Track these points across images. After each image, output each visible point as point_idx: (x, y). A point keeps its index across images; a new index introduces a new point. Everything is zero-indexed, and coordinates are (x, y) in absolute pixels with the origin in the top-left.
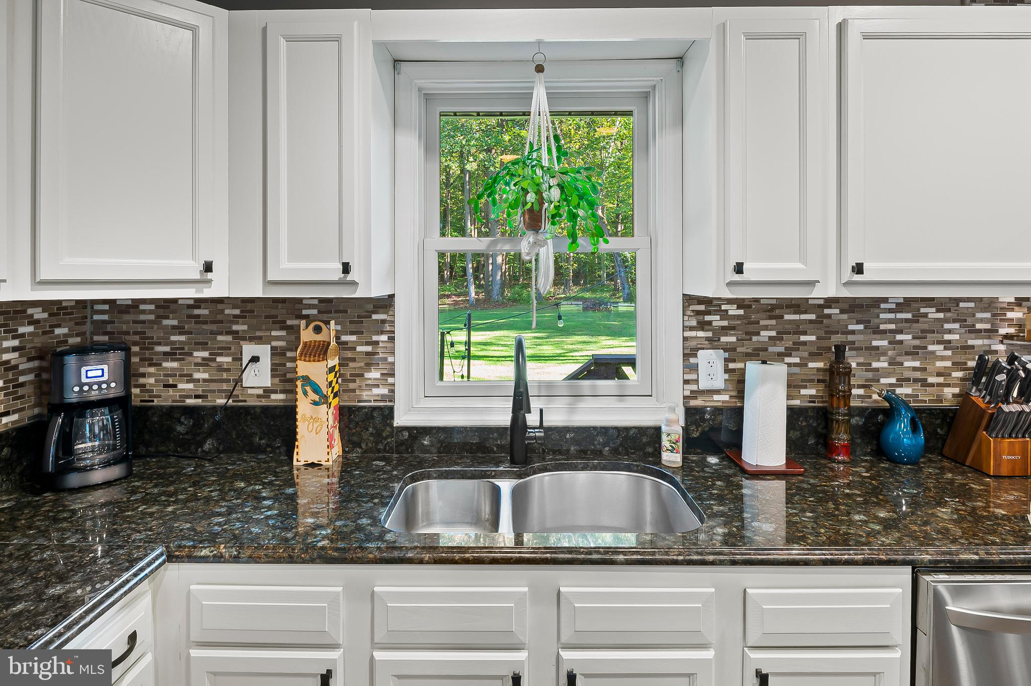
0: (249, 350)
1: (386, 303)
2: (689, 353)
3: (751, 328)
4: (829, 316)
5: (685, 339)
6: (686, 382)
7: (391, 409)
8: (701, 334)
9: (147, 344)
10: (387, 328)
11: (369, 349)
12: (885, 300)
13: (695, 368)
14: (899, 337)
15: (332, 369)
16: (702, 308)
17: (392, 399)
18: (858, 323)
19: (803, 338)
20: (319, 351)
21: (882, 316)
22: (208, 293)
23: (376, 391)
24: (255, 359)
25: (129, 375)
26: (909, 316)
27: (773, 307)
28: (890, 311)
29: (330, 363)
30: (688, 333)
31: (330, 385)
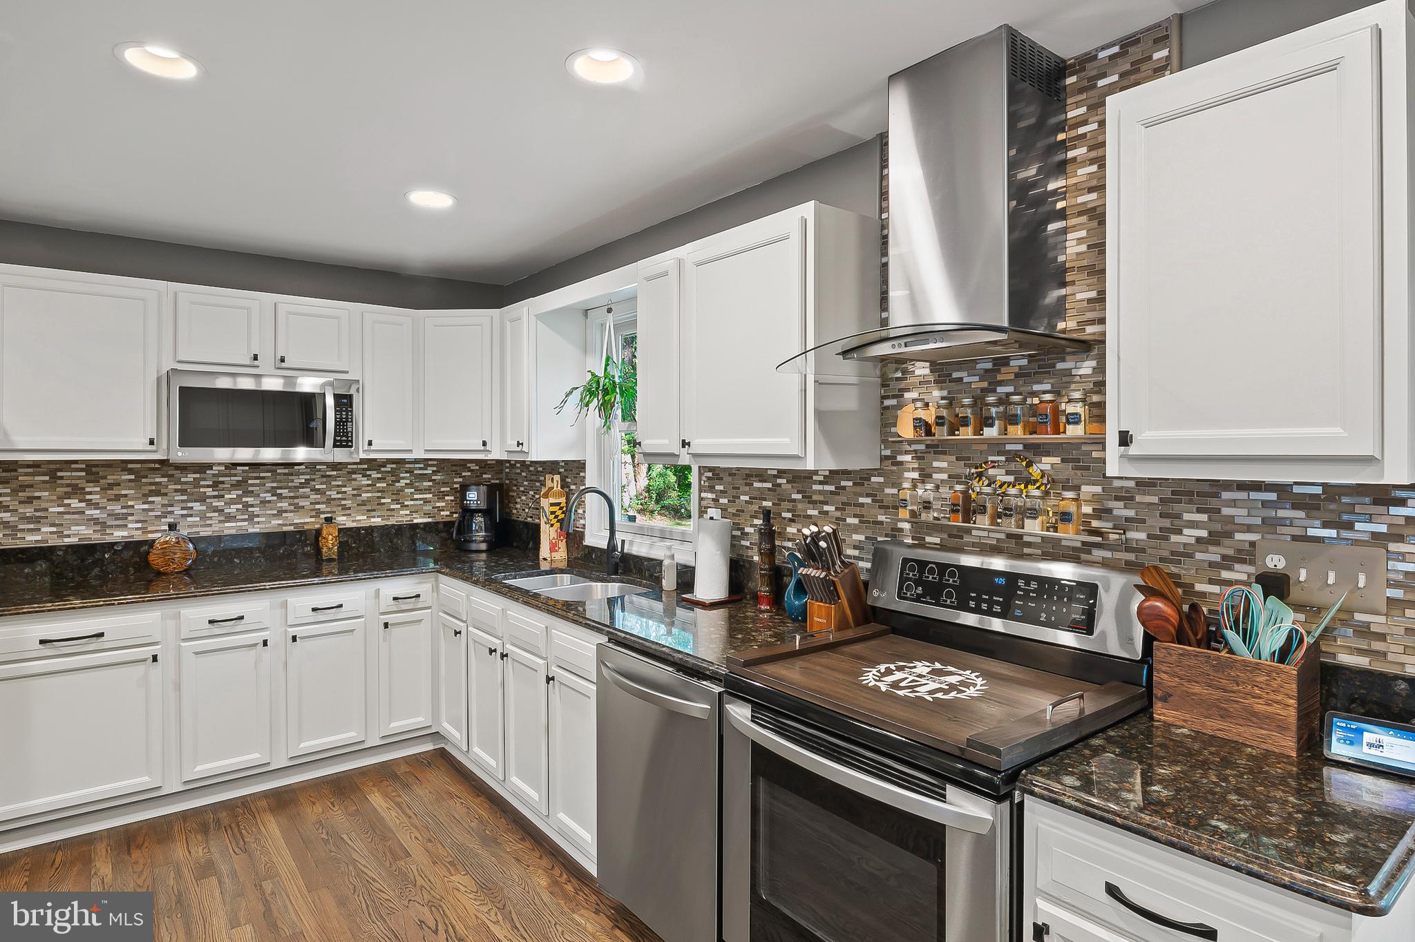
1: (582, 465)
2: (702, 510)
3: (736, 493)
4: (780, 485)
5: (701, 499)
7: (583, 533)
8: (710, 496)
10: (583, 481)
11: (576, 494)
12: (815, 472)
14: (826, 508)
15: (552, 505)
16: (710, 474)
17: (583, 527)
18: (798, 492)
19: (764, 504)
21: (814, 487)
22: (490, 457)
23: (579, 523)
26: (832, 488)
27: (749, 476)
28: (821, 483)
29: (552, 500)
30: (703, 495)
31: (553, 513)
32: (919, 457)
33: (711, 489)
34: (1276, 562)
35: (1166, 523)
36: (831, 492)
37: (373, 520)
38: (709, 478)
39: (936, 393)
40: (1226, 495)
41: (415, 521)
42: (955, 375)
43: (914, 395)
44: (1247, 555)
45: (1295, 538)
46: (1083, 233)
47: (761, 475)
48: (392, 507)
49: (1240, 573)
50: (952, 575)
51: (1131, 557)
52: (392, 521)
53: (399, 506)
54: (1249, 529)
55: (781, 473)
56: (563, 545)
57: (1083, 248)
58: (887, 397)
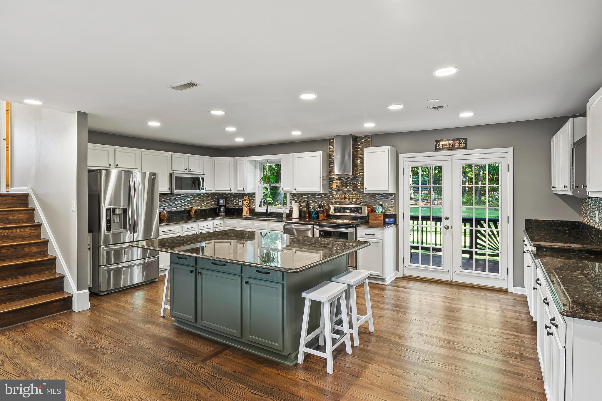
0: (240, 200)
1: (254, 194)
2: (291, 202)
3: (299, 198)
4: (309, 196)
5: (290, 200)
6: (290, 206)
7: (255, 209)
8: (292, 199)
9: (229, 199)
10: (255, 197)
11: (253, 200)
12: (317, 194)
13: (291, 204)
14: (319, 200)
15: (247, 203)
16: (292, 195)
17: (255, 207)
18: (313, 197)
19: (306, 200)
20: (245, 200)
21: (316, 196)
22: (231, 192)
23: (254, 206)
24: (240, 202)
25: (226, 202)
26: (320, 196)
27: (302, 195)
28: (318, 196)
29: (247, 202)
30: (290, 199)
31: (247, 205)
32: (336, 191)
33: (293, 198)
34: (381, 203)
35: (370, 199)
36: (320, 197)
37: (199, 208)
38: (292, 196)
39: (339, 181)
40: (376, 195)
41: (207, 208)
42: (342, 179)
43: (335, 181)
44: (378, 202)
45: (383, 200)
46: (360, 160)
47: (305, 194)
48: (202, 204)
49: (377, 205)
50: (342, 208)
51: (366, 204)
52: (202, 208)
53: (203, 204)
54: (379, 199)
55: (309, 194)
56: (248, 212)
57: (360, 162)
58: (331, 182)
